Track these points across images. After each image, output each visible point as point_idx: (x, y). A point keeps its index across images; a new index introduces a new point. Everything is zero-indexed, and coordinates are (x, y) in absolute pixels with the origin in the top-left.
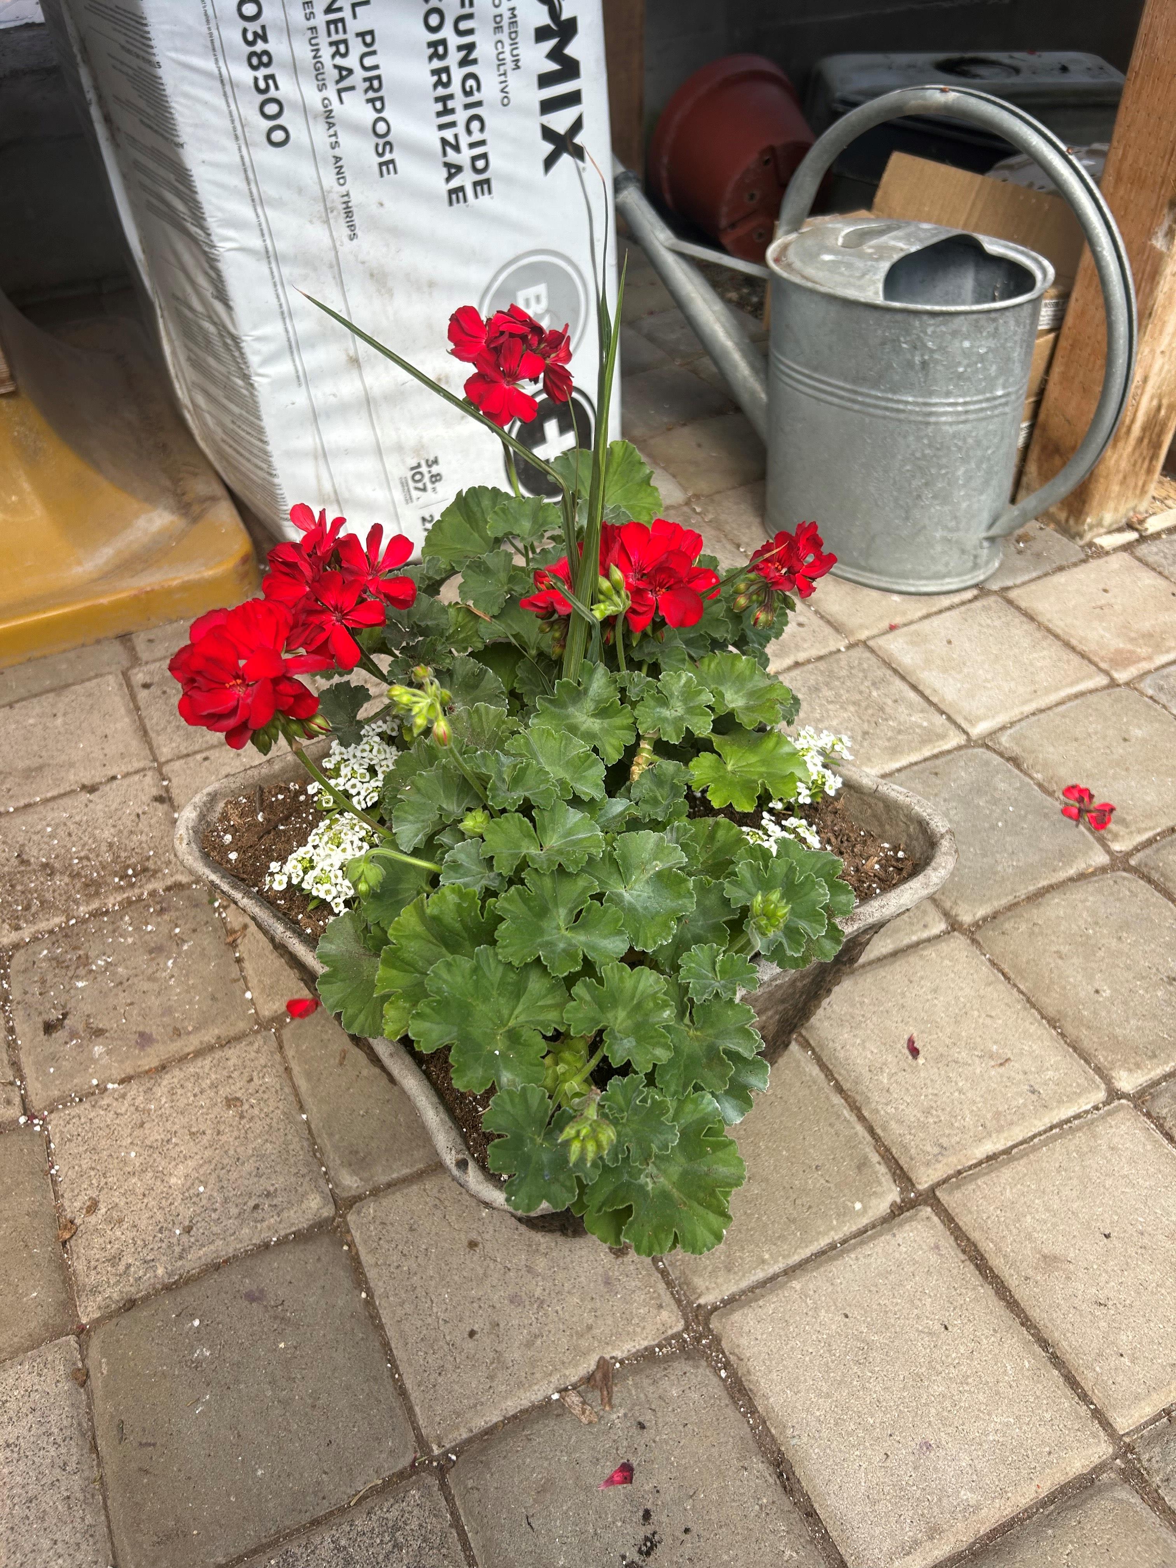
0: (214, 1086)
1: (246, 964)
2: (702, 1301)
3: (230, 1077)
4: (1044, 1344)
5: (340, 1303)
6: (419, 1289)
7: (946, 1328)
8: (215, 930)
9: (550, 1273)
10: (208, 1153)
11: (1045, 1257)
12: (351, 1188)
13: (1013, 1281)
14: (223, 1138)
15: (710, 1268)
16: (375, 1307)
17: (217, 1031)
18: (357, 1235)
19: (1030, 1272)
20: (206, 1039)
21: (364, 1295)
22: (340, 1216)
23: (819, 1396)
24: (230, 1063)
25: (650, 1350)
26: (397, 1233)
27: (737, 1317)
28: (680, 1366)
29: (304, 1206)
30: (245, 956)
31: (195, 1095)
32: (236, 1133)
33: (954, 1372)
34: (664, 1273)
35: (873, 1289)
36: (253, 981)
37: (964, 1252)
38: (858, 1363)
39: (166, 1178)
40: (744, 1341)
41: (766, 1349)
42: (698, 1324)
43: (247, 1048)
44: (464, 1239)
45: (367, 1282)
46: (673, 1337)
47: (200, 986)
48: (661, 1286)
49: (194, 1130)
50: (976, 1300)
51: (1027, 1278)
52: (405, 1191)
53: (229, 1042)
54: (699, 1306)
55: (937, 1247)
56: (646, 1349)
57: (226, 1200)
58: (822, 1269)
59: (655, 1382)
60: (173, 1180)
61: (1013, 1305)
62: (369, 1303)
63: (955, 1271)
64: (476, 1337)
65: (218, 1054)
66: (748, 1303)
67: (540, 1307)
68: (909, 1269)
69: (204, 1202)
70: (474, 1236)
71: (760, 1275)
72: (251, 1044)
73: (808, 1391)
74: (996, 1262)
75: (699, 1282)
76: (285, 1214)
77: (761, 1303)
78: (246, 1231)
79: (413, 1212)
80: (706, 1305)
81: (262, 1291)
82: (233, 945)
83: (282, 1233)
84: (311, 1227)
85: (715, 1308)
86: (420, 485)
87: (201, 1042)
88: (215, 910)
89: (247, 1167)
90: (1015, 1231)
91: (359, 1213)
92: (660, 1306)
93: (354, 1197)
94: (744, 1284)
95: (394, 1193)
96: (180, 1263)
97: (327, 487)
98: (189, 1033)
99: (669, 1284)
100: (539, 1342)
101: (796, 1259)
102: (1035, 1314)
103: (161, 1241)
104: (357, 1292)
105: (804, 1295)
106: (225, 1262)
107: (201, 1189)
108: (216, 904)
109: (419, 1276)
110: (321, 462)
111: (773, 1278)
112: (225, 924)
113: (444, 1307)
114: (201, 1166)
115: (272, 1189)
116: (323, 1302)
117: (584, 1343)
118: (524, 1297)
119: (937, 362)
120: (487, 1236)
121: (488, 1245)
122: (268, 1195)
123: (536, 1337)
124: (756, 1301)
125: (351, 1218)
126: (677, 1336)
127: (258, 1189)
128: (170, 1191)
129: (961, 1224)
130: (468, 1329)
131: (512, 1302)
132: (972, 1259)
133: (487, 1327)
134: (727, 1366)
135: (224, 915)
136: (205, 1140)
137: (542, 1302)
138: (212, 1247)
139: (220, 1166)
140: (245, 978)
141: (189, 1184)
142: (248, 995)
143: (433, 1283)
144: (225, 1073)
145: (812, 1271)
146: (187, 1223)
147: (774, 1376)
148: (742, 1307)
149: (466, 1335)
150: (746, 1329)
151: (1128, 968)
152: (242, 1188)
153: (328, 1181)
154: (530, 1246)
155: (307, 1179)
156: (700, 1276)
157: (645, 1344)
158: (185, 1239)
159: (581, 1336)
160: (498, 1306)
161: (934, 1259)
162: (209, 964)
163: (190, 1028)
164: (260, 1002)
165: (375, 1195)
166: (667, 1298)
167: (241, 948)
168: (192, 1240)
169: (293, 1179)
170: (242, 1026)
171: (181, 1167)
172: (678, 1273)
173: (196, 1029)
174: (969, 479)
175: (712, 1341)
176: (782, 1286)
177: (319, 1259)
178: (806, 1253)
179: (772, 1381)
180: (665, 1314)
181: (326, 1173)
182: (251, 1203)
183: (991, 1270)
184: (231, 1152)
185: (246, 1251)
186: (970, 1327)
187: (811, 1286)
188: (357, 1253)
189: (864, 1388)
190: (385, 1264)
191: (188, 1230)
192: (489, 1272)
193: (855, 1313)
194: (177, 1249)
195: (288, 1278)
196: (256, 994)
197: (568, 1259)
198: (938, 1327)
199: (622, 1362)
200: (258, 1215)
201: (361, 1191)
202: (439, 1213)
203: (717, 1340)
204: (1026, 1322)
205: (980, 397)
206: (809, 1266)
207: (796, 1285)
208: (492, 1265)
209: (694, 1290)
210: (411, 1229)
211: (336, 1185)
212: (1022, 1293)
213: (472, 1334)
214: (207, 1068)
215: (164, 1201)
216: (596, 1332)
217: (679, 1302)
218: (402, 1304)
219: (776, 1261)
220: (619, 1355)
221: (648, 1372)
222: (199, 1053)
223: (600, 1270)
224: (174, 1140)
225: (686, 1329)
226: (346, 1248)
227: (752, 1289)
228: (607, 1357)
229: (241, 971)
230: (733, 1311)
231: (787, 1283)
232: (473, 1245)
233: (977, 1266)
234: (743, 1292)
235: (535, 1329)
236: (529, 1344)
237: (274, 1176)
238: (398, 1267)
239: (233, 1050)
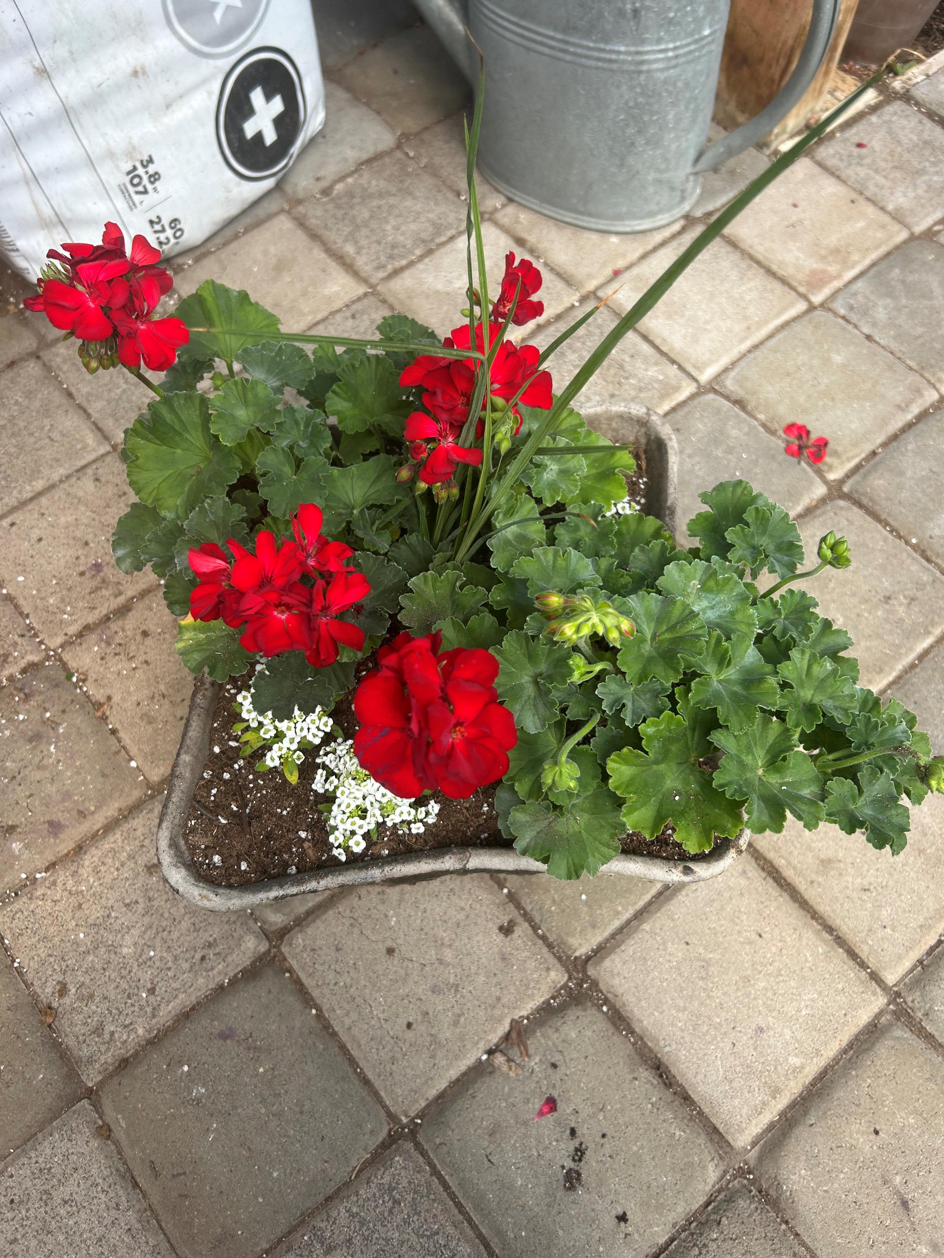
0: (131, 857)
1: (122, 734)
2: (577, 954)
3: (143, 846)
4: (830, 929)
5: (298, 1024)
6: (358, 999)
7: (760, 936)
8: (82, 707)
9: (457, 961)
10: (146, 920)
11: (822, 861)
12: (276, 923)
13: (802, 886)
14: (156, 903)
15: (579, 929)
16: (326, 1019)
17: (117, 805)
18: (294, 963)
19: (814, 877)
20: (109, 814)
21: (314, 1011)
22: (274, 947)
23: (678, 1011)
24: (139, 833)
25: (547, 1002)
26: (327, 955)
27: (607, 963)
28: (573, 1013)
29: (242, 948)
30: (118, 726)
31: (118, 869)
32: (165, 897)
33: (771, 968)
34: (543, 938)
35: (703, 917)
36: (134, 751)
37: (763, 869)
38: (703, 979)
39: (118, 950)
40: (616, 981)
41: (633, 984)
42: (578, 972)
43: (149, 816)
44: (382, 948)
45: (312, 999)
46: (561, 988)
47: (87, 766)
48: (545, 950)
49: (127, 901)
50: (778, 908)
51: (812, 882)
52: (324, 917)
53: (130, 812)
54: (576, 958)
55: (744, 872)
56: (543, 1003)
57: (176, 958)
58: (663, 910)
59: (557, 1030)
60: (125, 951)
61: (803, 904)
62: (320, 1016)
63: (760, 889)
64: (414, 1026)
65: (126, 827)
66: (613, 950)
67: (457, 991)
68: (726, 895)
69: (158, 964)
70: (389, 943)
71: (617, 924)
72: (151, 811)
73: (669, 1010)
74: (789, 874)
75: (573, 941)
76: (229, 959)
77: (623, 948)
78: (201, 981)
79: (335, 934)
80: (580, 956)
81: (230, 1029)
82: (104, 719)
83: (232, 974)
84: (253, 964)
85: (589, 958)
86: (140, 189)
87: (106, 818)
88: (76, 685)
89: (185, 925)
90: (798, 845)
91: (291, 945)
92: (548, 969)
93: (281, 929)
94: (607, 933)
95: (314, 921)
96: (154, 1021)
97: (47, 211)
98: (93, 813)
99: (550, 946)
100: (462, 1020)
101: (641, 904)
102: (822, 908)
103: (133, 1005)
104: (307, 1011)
105: (653, 933)
106: (193, 1009)
107: (152, 953)
108: (74, 679)
109: (354, 988)
110: (34, 186)
111: (626, 924)
112: (88, 697)
113: (381, 1008)
114: (145, 932)
115: (211, 939)
116: (283, 1027)
117: (497, 1012)
118: (442, 986)
119: (648, 9)
120: (400, 941)
121: (403, 948)
122: (210, 945)
123: (459, 1016)
124: (619, 946)
125: (285, 949)
126: (565, 986)
127: (200, 942)
128: (126, 961)
129: (758, 847)
130: (405, 1022)
131: (433, 992)
132: (769, 874)
133: (420, 1018)
134: (606, 1001)
135: (85, 689)
136: (140, 907)
137: (457, 986)
138: (178, 1001)
139: (160, 929)
140: (124, 747)
141: (139, 951)
142: (133, 764)
143: (367, 991)
144: (137, 843)
145: (656, 912)
146: (149, 986)
147: (643, 1003)
148: (609, 954)
149: (404, 1027)
150: (616, 971)
151: (854, 595)
152: (186, 945)
153: (256, 920)
154: (436, 941)
155: (239, 924)
156: (573, 936)
157: (542, 1000)
158: (152, 999)
159: (493, 1007)
160: (423, 997)
161: (743, 882)
162: (88, 742)
163: (93, 808)
164: (146, 768)
165: (298, 925)
166: (552, 960)
167: (111, 719)
168: (159, 999)
169: (226, 927)
170: (136, 794)
171: (126, 937)
172: (555, 937)
173: (98, 808)
174: (678, 119)
175: (591, 984)
176: (636, 929)
177: (270, 992)
178: (647, 898)
179: (642, 1007)
180: (553, 974)
181: (252, 914)
182: (198, 956)
183: (785, 880)
184: (166, 915)
185: (206, 997)
186: (777, 931)
187: (658, 926)
188: (298, 977)
189: (709, 997)
190: (324, 983)
191: (152, 991)
192: (409, 971)
193: (694, 940)
194: (149, 1010)
195: (249, 1013)
196: (140, 762)
197: (469, 946)
198: (754, 937)
199: (528, 1018)
200: (208, 964)
201: (286, 923)
202: (356, 931)
203: (595, 984)
204: (815, 915)
205: (689, 40)
206: (652, 908)
207: (646, 926)
208: (410, 965)
209: (570, 947)
210: (338, 950)
211: (264, 922)
212: (810, 894)
213: (409, 1025)
214: (120, 840)
215: (123, 971)
216: (504, 1000)
217: (559, 959)
218: (347, 1014)
219: (627, 910)
220: (525, 1013)
221: (550, 1023)
222: (107, 829)
223: (496, 949)
224: (113, 914)
225: (570, 979)
226: (287, 975)
227: (613, 936)
228: (516, 1017)
229: (120, 742)
230: (603, 959)
231: (638, 927)
232: (390, 951)
233: (774, 878)
234: (607, 940)
235: (457, 1010)
236: (456, 1023)
237: (209, 928)
238: (336, 984)
239: (136, 821)
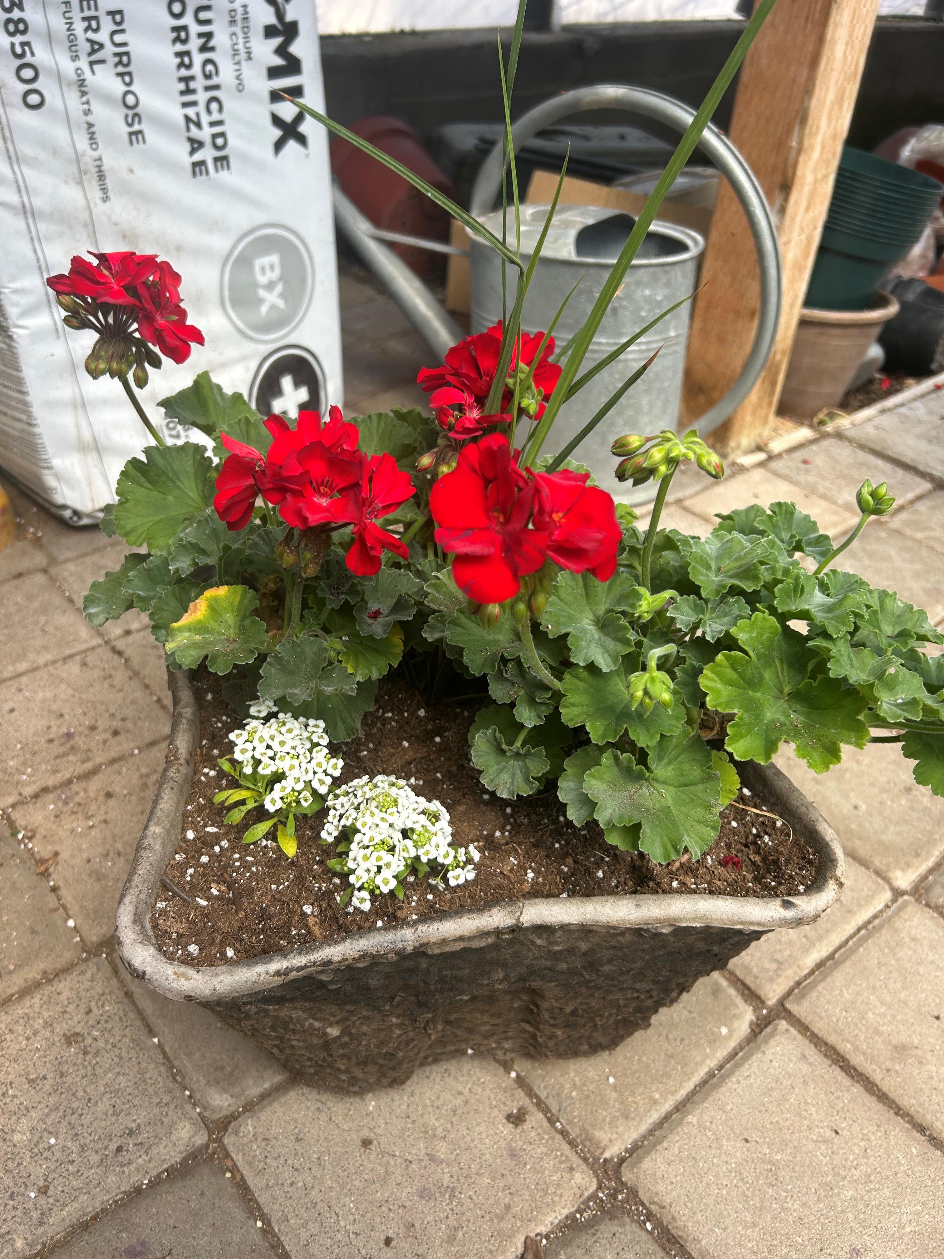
0: (48, 1024)
1: (63, 892)
2: (607, 1155)
3: (65, 1012)
4: (921, 1128)
5: (236, 1239)
6: (320, 1205)
7: (837, 1133)
8: (23, 862)
9: (453, 1157)
10: (53, 1100)
11: (896, 1047)
12: (221, 1107)
13: (877, 1076)
14: (68, 1080)
15: (608, 1119)
16: (274, 1235)
17: (42, 966)
18: (238, 1158)
19: (889, 1064)
20: (30, 976)
21: (259, 1224)
22: (215, 1141)
23: (746, 1227)
24: (63, 997)
25: (571, 1217)
26: (283, 1146)
27: (646, 1164)
28: (607, 1228)
29: (174, 1138)
30: (61, 883)
31: (28, 1039)
32: (82, 1072)
33: (857, 1173)
34: (563, 1133)
35: (761, 1108)
36: (74, 908)
37: (826, 1056)
38: (771, 1185)
39: (8, 1137)
40: (660, 1187)
41: (683, 1192)
42: (610, 1180)
43: (80, 978)
44: (356, 1139)
45: (259, 1208)
46: (589, 1199)
47: (16, 922)
48: (566, 1147)
49: (32, 1077)
50: (853, 1100)
51: (888, 1071)
52: (283, 1100)
53: (57, 975)
54: (605, 1160)
55: (804, 1057)
56: (567, 1217)
57: (83, 1148)
58: (711, 1099)
59: (587, 1251)
60: (17, 1137)
61: (883, 1098)
62: (267, 1232)
63: (827, 1077)
64: (393, 1244)
65: (48, 990)
66: (653, 1147)
67: (452, 1196)
68: (787, 1083)
69: (58, 1155)
70: (365, 1133)
71: (655, 1116)
72: (83, 973)
73: (734, 1225)
74: (857, 1060)
75: (602, 1136)
76: (154, 1151)
77: (665, 1144)
78: (112, 1178)
79: (295, 1120)
80: (612, 1158)
81: (143, 1244)
82: (45, 874)
83: (154, 1173)
84: (185, 1160)
85: (622, 1160)
86: (174, 433)
87: (26, 980)
88: (20, 842)
89: (103, 1106)
90: (864, 1029)
91: (237, 1133)
92: (571, 1169)
93: (226, 1117)
94: (643, 1128)
95: (270, 1104)
96: (41, 1230)
97: (87, 435)
98: (11, 973)
99: (572, 1144)
100: (460, 1235)
101: (682, 1093)
102: (906, 1102)
103: (15, 1208)
104: (251, 1222)
105: (702, 1127)
106: (94, 1218)
107: (53, 1141)
108: (20, 836)
109: (316, 1190)
110: (80, 411)
111: (667, 1117)
112: (33, 854)
113: (351, 1218)
114: (47, 1115)
115: (134, 1126)
116: (216, 1242)
117: (506, 1225)
118: (433, 1189)
119: (625, 308)
120: (379, 1131)
121: (383, 1140)
122: (131, 1133)
123: (456, 1229)
124: (660, 1143)
125: (228, 1140)
126: (593, 1197)
127: (117, 1130)
128: (16, 1151)
129: (816, 1030)
130: (383, 1237)
131: (421, 1197)
132: (835, 1062)
133: (403, 1230)
134: (650, 1216)
135: (30, 845)
136: (47, 1086)
137: (453, 1190)
138: (76, 1205)
139: (70, 1111)
140: (64, 907)
141: (36, 1138)
142: (71, 923)
143: (334, 1194)
144: (59, 1009)
145: (703, 1102)
146: (41, 1183)
147: (699, 1216)
148: (649, 1153)
149: (382, 1244)
150: (659, 1174)
151: (872, 785)
152: (100, 1131)
153: (195, 1105)
154: (426, 1132)
155: (172, 1106)
156: (601, 1128)
157: (566, 1212)
158: (42, 1201)
159: (501, 1218)
160: (408, 1204)
161: (804, 1068)
162: (23, 897)
163: (11, 967)
164: (85, 929)
165: (249, 1111)
166: (576, 1160)
167: (54, 876)
168: (51, 1200)
169: (156, 1110)
170: (68, 956)
171: (24, 1120)
172: (577, 1131)
173: (18, 967)
175: (627, 1194)
176: (680, 1122)
177: (202, 1194)
178: (689, 1086)
179: (698, 1222)
180: (578, 1176)
181: (190, 1097)
182: (113, 1146)
183: (855, 1069)
184: (80, 1094)
185: (116, 1202)
186: (856, 1128)
187: (706, 1118)
188: (243, 1178)
189: (783, 1209)
190: (277, 1184)
191: (43, 1191)
192: (391, 1169)
193: (753, 1136)
194: (35, 1215)
195: (171, 1222)
196: (79, 922)
197: (468, 1139)
198: (829, 1134)
199: (547, 1237)
200: (124, 1157)
201: (233, 1109)
202: (323, 1117)
203: (633, 1193)
204: (899, 1111)
205: (658, 337)
206: (697, 1098)
207: (692, 1119)
208: (392, 1162)
209: (598, 1144)
210: (298, 1140)
211: (205, 1108)
212: (888, 1085)
213: (388, 1241)
214: (37, 1005)
215: (10, 1163)
216: (516, 1210)
217: (585, 1160)
218: (305, 1225)
219: (666, 1100)
220: (543, 1229)
221: (578, 1241)
222: (25, 993)
223: (503, 1144)
224: (10, 1092)
225: (600, 1187)
226: (228, 1175)
227: (651, 1132)
228: (532, 1235)
229: (59, 899)
230: (641, 1159)
231: (682, 1119)
232: (366, 1143)
233: (841, 1068)
234: (644, 1137)
235: (452, 1222)
236: (451, 1239)
237: (133, 1111)
238: (292, 1184)
239: (63, 983)
